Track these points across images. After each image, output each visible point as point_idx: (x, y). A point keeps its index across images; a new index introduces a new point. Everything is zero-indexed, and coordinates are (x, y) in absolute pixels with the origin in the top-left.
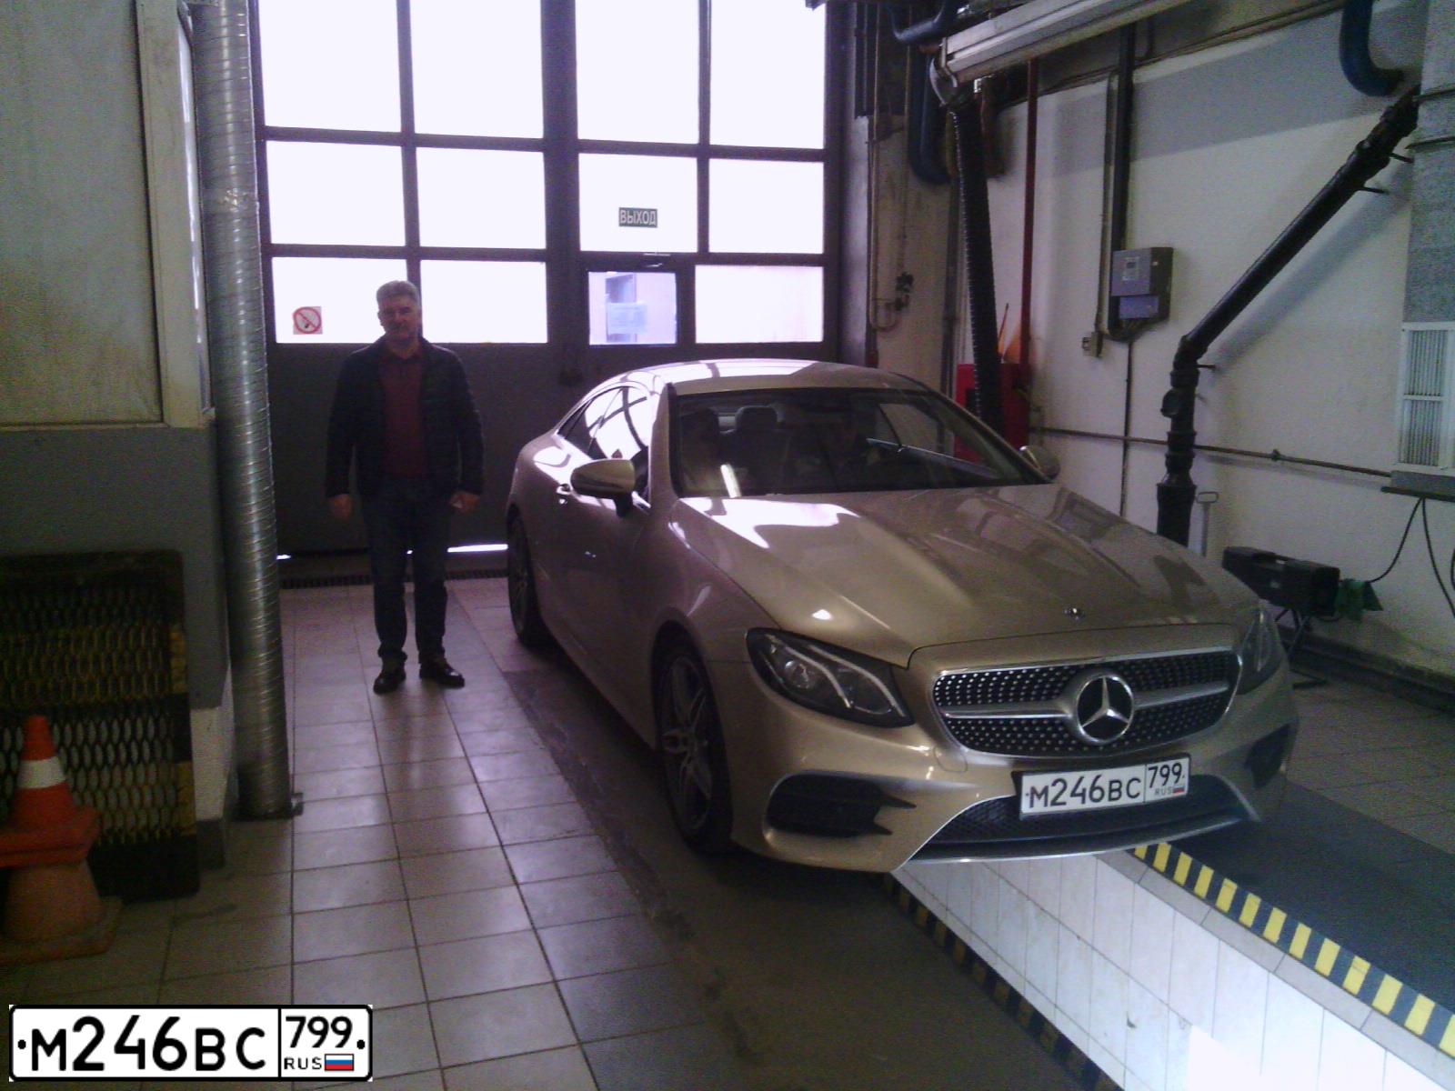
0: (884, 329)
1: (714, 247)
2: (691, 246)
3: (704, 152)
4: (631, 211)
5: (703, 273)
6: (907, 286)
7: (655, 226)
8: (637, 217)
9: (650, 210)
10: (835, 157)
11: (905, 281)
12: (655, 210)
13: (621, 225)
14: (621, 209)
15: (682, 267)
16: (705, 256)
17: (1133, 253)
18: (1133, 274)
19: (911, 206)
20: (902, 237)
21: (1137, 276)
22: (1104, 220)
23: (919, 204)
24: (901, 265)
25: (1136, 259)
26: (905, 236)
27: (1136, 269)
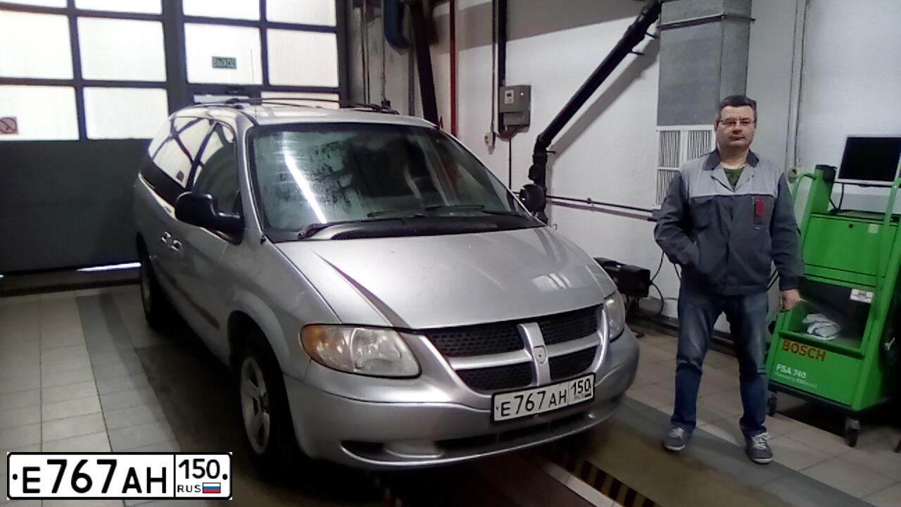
1: (273, 80)
2: (258, 80)
3: (263, 25)
4: (219, 59)
5: (266, 96)
7: (236, 68)
8: (222, 63)
9: (229, 58)
10: (342, 30)
12: (234, 59)
13: (215, 67)
14: (212, 57)
16: (268, 87)
17: (510, 88)
18: (510, 100)
19: (387, 58)
20: (383, 77)
21: (512, 101)
22: (494, 69)
23: (392, 60)
24: (383, 95)
25: (512, 92)
26: (384, 78)
27: (512, 97)
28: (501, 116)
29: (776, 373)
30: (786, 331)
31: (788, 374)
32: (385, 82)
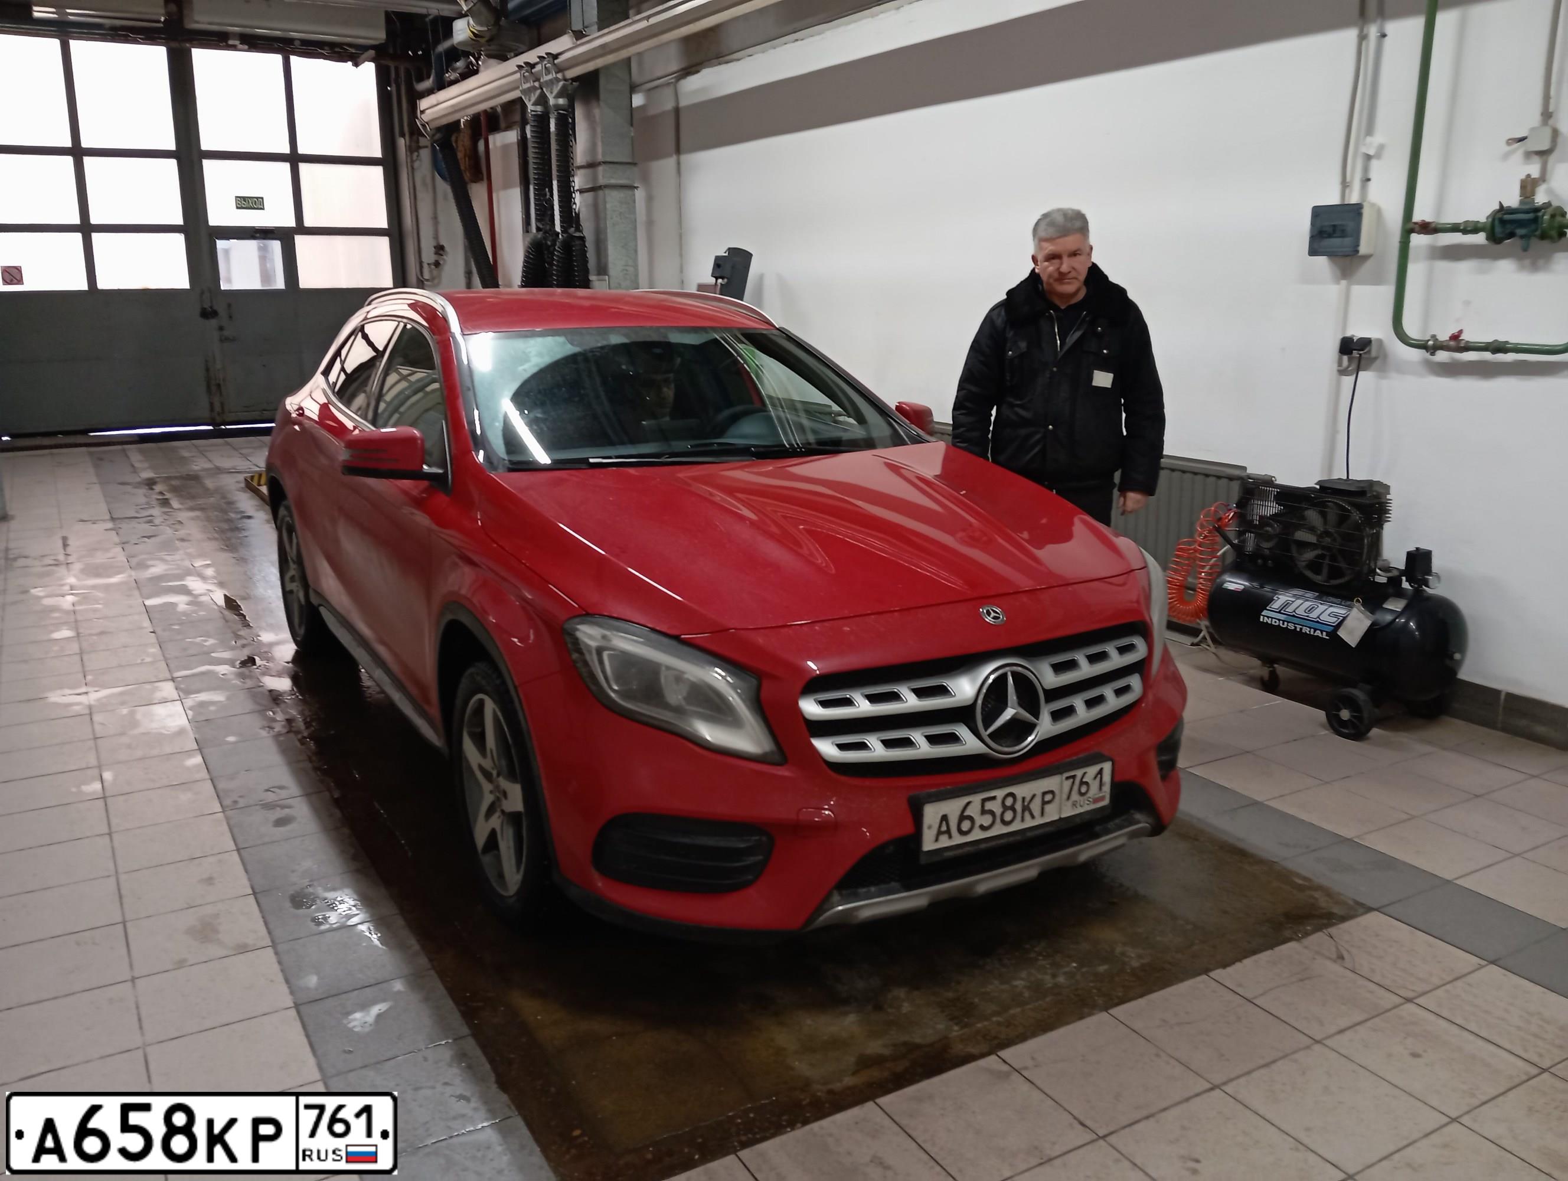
0: (427, 280)
1: (308, 222)
2: (291, 222)
3: (294, 159)
4: (244, 198)
5: (300, 240)
6: (441, 252)
7: (263, 209)
8: (247, 203)
9: (257, 198)
10: (389, 162)
11: (440, 249)
12: (262, 198)
13: (237, 208)
14: (236, 197)
15: (286, 237)
16: (302, 229)
19: (438, 197)
20: (435, 218)
23: (445, 197)
24: (436, 237)
32: (437, 225)
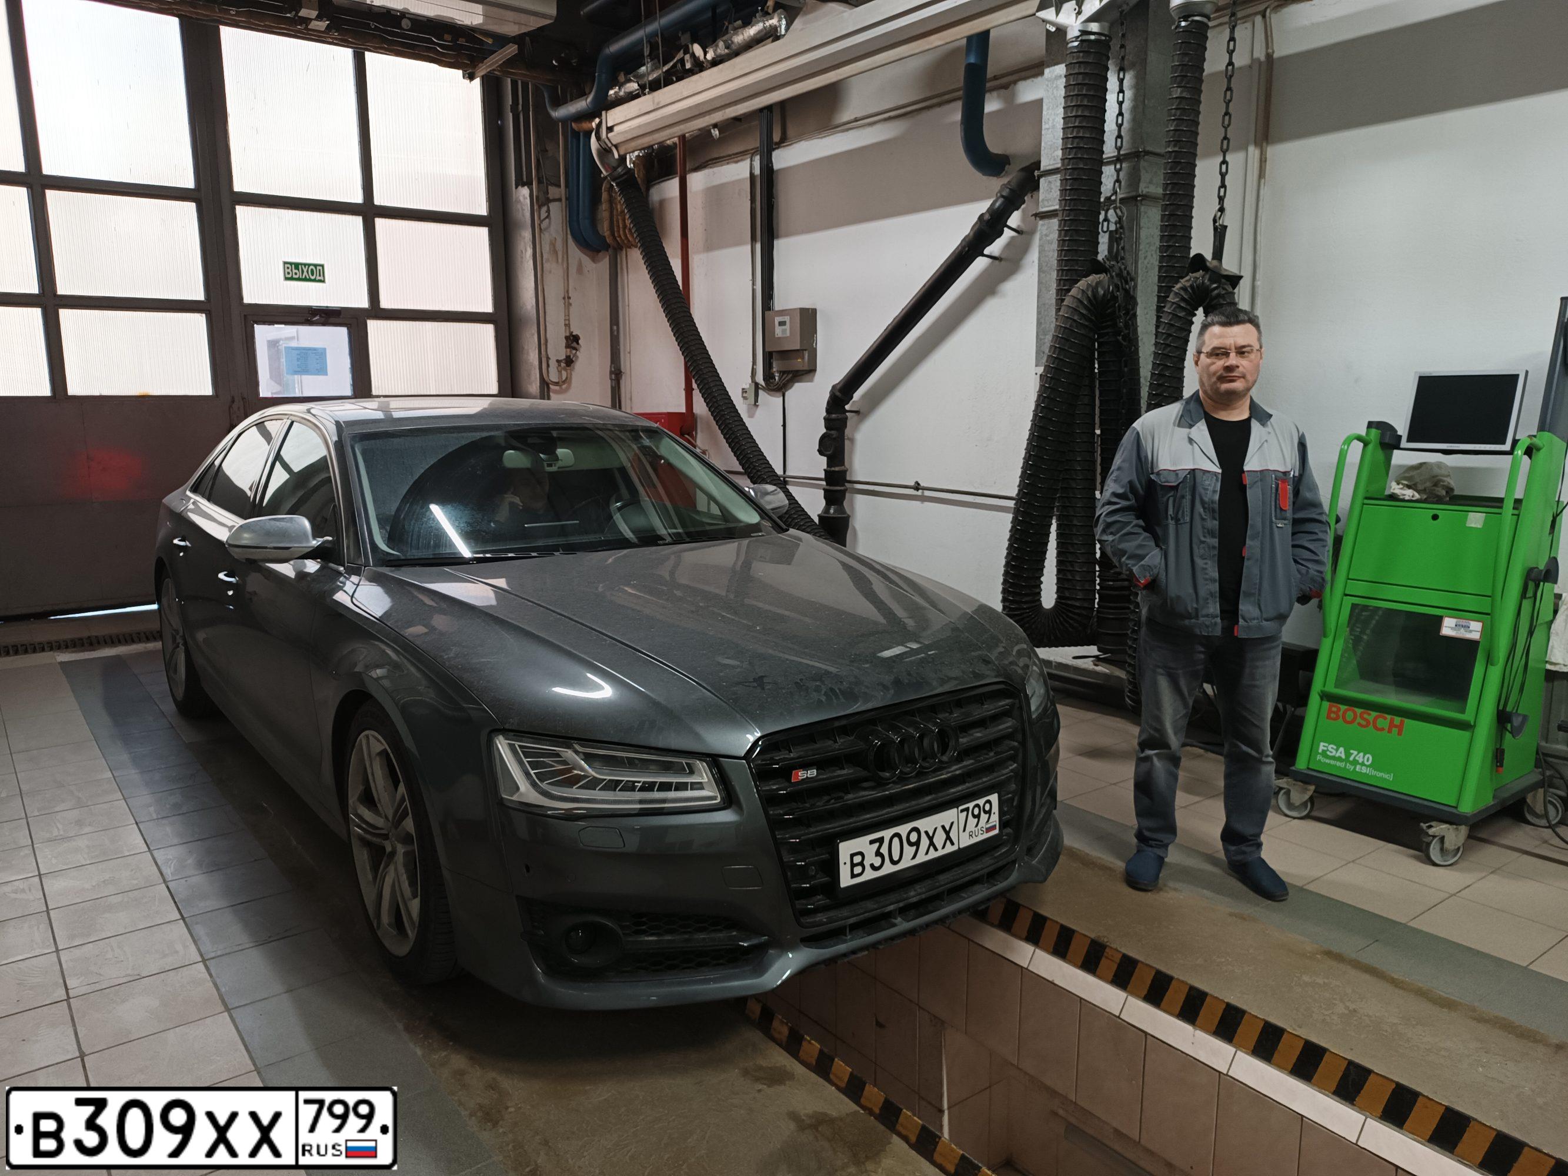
0: (556, 382)
1: (386, 302)
2: (362, 301)
3: (369, 212)
4: (297, 265)
5: (375, 328)
6: (574, 345)
7: (323, 281)
8: (301, 272)
9: (316, 266)
10: (498, 223)
11: (573, 341)
12: (322, 266)
13: (286, 279)
14: (285, 263)
15: (354, 322)
16: (377, 311)
17: (782, 313)
18: (784, 331)
19: (573, 270)
20: (567, 298)
21: (788, 334)
22: (753, 284)
23: (580, 269)
24: (568, 325)
25: (787, 319)
26: (569, 298)
27: (787, 327)
28: (768, 357)
29: (1319, 757)
30: (1331, 688)
31: (1340, 757)
32: (570, 304)
